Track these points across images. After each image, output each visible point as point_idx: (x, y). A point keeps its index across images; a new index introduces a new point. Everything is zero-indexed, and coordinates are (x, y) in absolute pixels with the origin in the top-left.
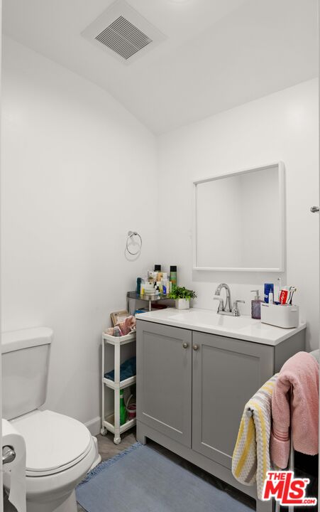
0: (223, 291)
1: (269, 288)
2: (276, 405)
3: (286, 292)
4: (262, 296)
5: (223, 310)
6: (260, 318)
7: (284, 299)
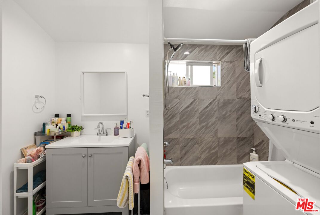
0: (101, 125)
1: (122, 123)
2: (135, 170)
3: (129, 123)
4: (119, 126)
5: (100, 134)
6: (118, 135)
7: (128, 127)
